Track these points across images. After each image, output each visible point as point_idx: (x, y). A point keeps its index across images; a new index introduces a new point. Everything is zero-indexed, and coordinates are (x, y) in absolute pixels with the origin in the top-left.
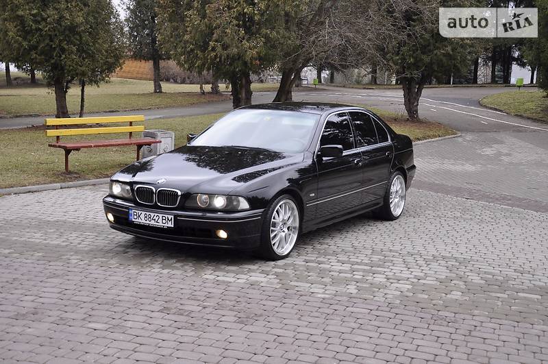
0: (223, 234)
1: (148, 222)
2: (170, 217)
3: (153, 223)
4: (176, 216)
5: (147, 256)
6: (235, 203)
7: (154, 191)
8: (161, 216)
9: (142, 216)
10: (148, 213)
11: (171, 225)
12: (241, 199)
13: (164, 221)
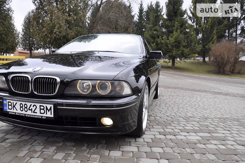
0: (107, 121)
1: (24, 112)
2: (49, 106)
3: (29, 112)
4: (55, 105)
5: (25, 143)
6: (118, 89)
7: (30, 79)
8: (38, 105)
9: (18, 106)
10: (24, 103)
11: (50, 115)
12: (125, 85)
13: (42, 111)
